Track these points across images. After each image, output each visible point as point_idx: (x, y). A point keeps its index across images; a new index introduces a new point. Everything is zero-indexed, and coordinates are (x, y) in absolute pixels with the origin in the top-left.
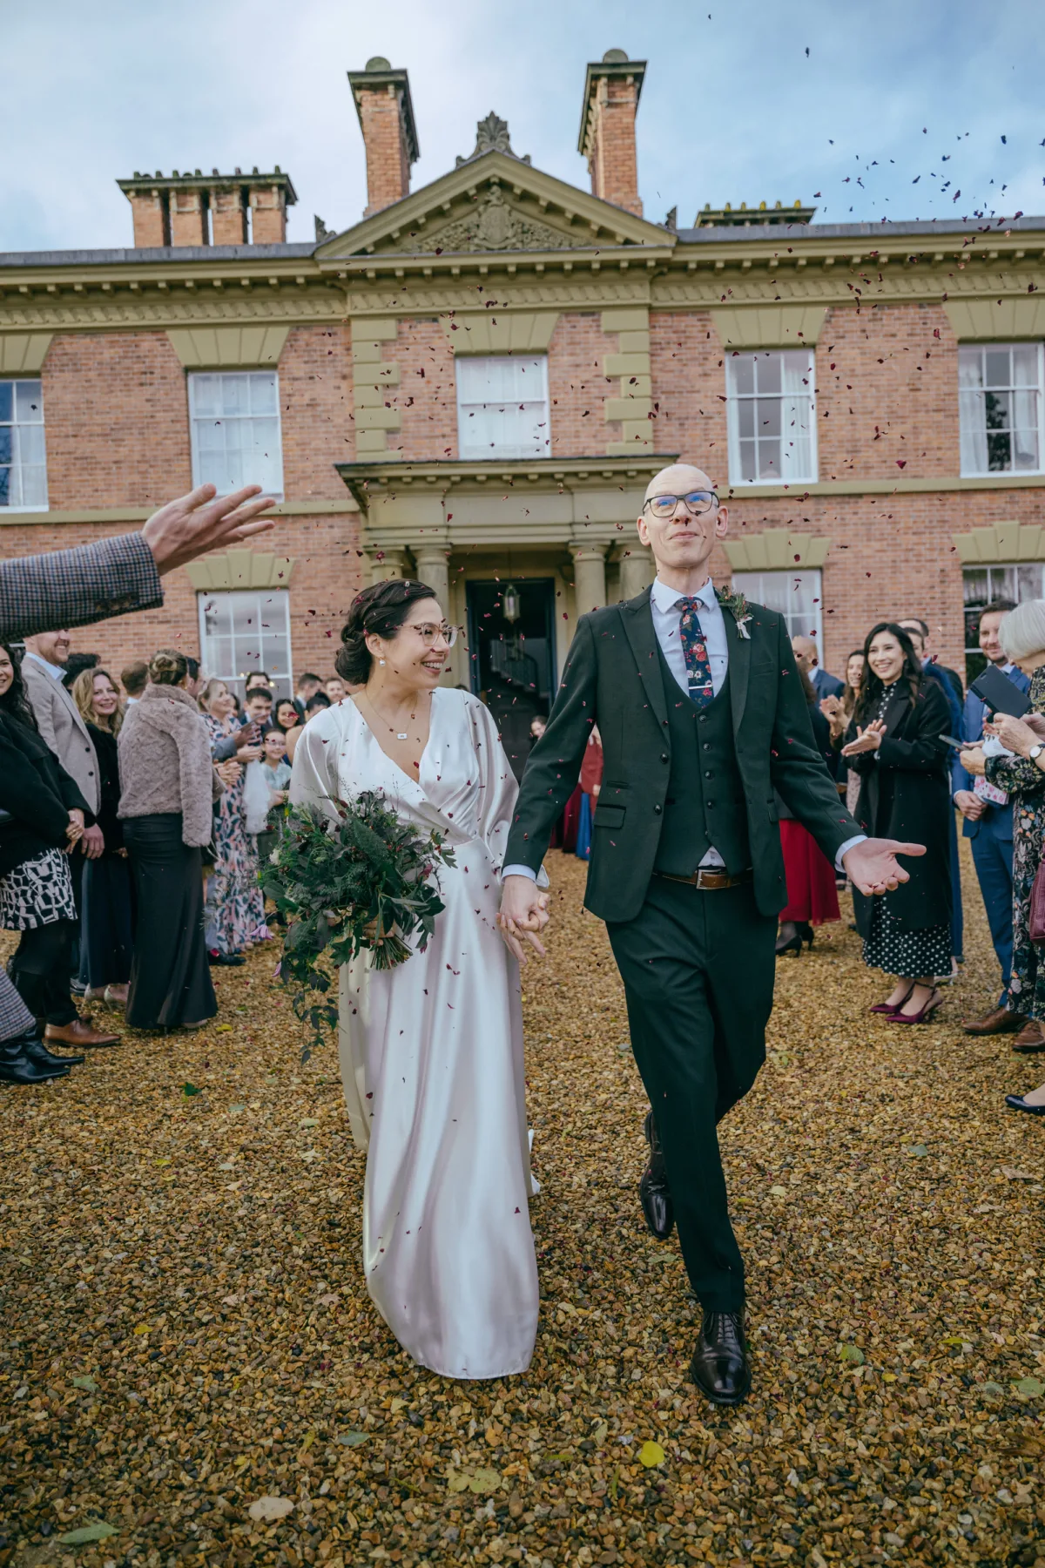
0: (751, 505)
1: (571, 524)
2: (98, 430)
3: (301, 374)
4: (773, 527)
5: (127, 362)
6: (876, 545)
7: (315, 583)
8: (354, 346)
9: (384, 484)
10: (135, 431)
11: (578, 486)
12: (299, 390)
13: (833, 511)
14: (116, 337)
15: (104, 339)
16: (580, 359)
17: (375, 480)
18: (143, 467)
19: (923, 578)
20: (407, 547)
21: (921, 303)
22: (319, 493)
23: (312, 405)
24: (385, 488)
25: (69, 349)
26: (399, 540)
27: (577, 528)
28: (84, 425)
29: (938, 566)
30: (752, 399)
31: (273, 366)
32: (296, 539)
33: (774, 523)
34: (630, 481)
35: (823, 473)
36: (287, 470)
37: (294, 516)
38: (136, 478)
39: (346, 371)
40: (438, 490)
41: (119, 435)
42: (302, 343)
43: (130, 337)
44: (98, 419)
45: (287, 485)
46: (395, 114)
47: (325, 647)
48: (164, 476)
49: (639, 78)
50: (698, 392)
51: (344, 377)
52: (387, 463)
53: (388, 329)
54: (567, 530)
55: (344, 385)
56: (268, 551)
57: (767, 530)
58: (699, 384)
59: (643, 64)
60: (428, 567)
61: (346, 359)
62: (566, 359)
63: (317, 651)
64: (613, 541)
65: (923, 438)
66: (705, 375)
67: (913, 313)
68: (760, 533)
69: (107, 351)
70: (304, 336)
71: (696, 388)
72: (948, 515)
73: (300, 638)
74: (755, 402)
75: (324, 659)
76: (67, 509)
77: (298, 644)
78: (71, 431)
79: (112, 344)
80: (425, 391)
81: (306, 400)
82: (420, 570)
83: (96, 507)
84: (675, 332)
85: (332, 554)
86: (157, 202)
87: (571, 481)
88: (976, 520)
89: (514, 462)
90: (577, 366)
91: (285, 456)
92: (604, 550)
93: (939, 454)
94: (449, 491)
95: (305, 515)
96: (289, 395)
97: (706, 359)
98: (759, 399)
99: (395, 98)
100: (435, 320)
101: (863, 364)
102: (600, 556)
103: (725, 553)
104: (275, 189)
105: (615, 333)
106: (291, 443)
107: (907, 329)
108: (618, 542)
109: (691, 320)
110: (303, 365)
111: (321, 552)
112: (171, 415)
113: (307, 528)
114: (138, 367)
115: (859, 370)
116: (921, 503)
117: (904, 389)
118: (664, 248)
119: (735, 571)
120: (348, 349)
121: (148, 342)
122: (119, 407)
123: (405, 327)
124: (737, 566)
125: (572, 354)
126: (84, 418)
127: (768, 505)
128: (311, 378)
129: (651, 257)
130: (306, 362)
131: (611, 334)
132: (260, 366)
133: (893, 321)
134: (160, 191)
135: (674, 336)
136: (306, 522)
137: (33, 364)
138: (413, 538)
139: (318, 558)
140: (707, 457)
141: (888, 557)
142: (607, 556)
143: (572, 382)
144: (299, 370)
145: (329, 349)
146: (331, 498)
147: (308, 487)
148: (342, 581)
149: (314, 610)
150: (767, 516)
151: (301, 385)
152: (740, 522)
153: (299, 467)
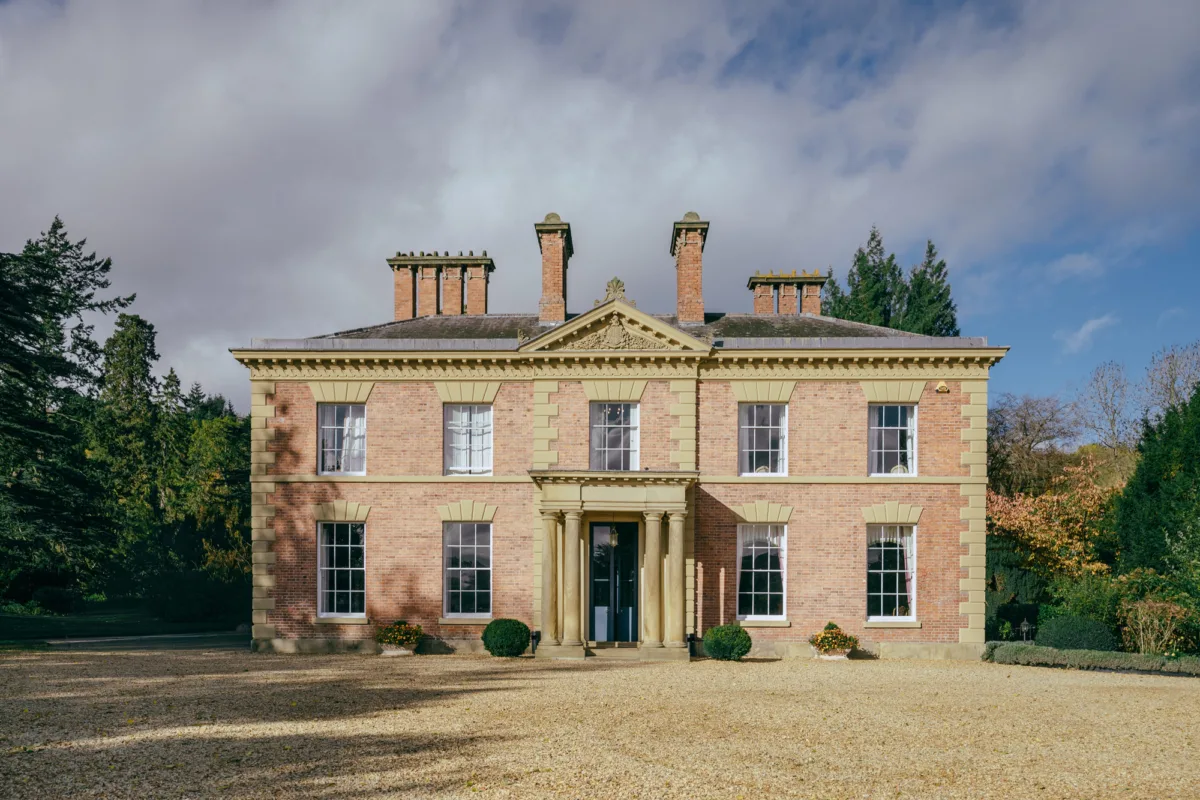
0: (749, 487)
2: (395, 433)
3: (505, 408)
4: (760, 500)
5: (412, 399)
6: (819, 512)
7: (507, 520)
8: (535, 394)
9: (551, 480)
10: (415, 435)
11: (649, 484)
12: (504, 416)
13: (794, 493)
14: (407, 385)
15: (401, 385)
16: (658, 406)
17: (547, 478)
18: (418, 454)
19: (844, 530)
20: (561, 511)
21: (849, 381)
22: (512, 472)
23: (511, 424)
24: (552, 482)
25: (382, 390)
26: (557, 507)
27: (648, 504)
28: (387, 431)
29: (853, 524)
30: (752, 429)
31: (490, 404)
32: (497, 496)
33: (761, 497)
35: (791, 472)
36: (495, 458)
37: (498, 483)
38: (414, 460)
39: (529, 407)
40: (578, 483)
41: (406, 437)
42: (507, 392)
43: (414, 385)
44: (395, 428)
45: (495, 466)
46: (561, 246)
47: (511, 554)
48: (429, 460)
49: (704, 232)
50: (722, 425)
51: (529, 411)
52: (554, 471)
53: (553, 386)
54: (643, 505)
55: (528, 415)
56: (481, 502)
57: (757, 501)
58: (724, 420)
59: (708, 223)
60: (570, 521)
61: (530, 401)
62: (651, 406)
63: (507, 556)
65: (846, 455)
66: (727, 415)
67: (844, 386)
68: (753, 502)
69: (402, 393)
70: (508, 387)
72: (859, 497)
73: (498, 549)
74: (755, 431)
76: (376, 474)
77: (497, 551)
78: (380, 434)
79: (405, 388)
80: (573, 419)
81: (508, 422)
82: (567, 522)
83: (391, 475)
84: (711, 392)
85: (517, 504)
86: (410, 273)
87: (645, 481)
88: (876, 500)
90: (656, 409)
91: (495, 452)
93: (856, 463)
94: (584, 484)
95: (504, 483)
96: (499, 419)
97: (727, 407)
98: (756, 429)
99: (562, 237)
100: (580, 382)
101: (814, 413)
102: (659, 519)
104: (483, 266)
105: (678, 392)
106: (498, 444)
107: (840, 395)
108: (669, 513)
109: (720, 386)
110: (506, 403)
111: (511, 503)
112: (434, 427)
113: (504, 490)
114: (419, 401)
115: (812, 416)
116: (844, 489)
117: (837, 428)
118: (705, 351)
119: (738, 522)
120: (532, 395)
121: (424, 388)
122: (407, 422)
123: (562, 385)
124: (739, 519)
125: (654, 403)
126: (387, 427)
127: (759, 487)
128: (511, 410)
129: (698, 356)
130: (508, 402)
131: (676, 393)
132: (483, 403)
133: (834, 391)
134: (412, 265)
135: (710, 395)
136: (504, 487)
137: (362, 398)
138: (564, 507)
139: (509, 506)
140: (726, 460)
141: (825, 518)
143: (653, 418)
144: (505, 405)
145: (521, 395)
146: (518, 474)
147: (506, 468)
148: (522, 519)
149: (506, 534)
150: (758, 493)
151: (505, 413)
152: (743, 496)
153: (502, 457)
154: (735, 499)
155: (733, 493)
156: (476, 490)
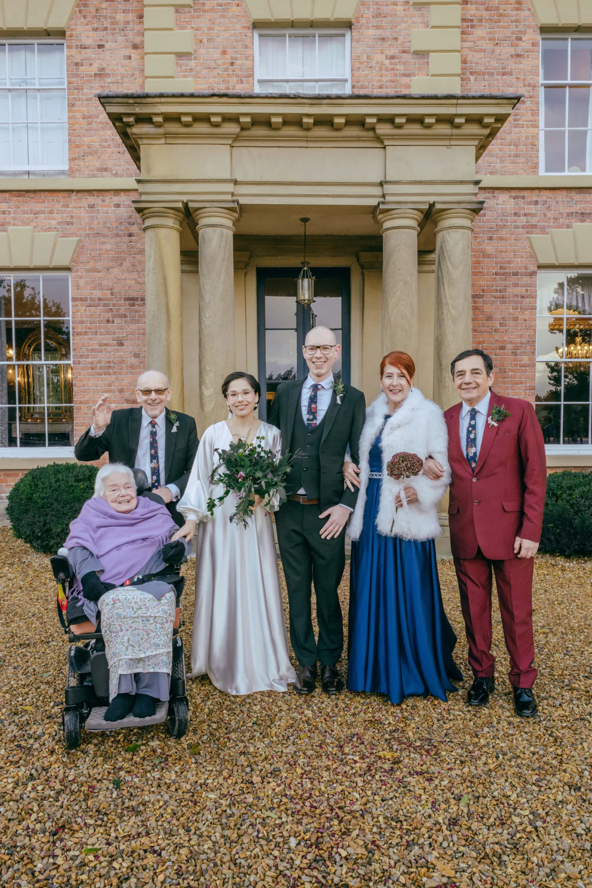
0: (561, 196)
1: (381, 184)
3: (89, 42)
4: (583, 221)
7: (99, 265)
8: (146, 11)
9: (159, 125)
11: (392, 137)
12: (88, 59)
16: (387, 33)
17: (145, 119)
20: (186, 205)
22: (106, 170)
24: (161, 131)
26: (177, 194)
27: (388, 188)
30: (563, 86)
31: (61, 33)
32: (79, 218)
33: (584, 216)
34: (455, 131)
36: (73, 144)
37: (78, 191)
39: (137, 40)
40: (224, 136)
42: (92, 9)
45: (72, 160)
47: (108, 333)
50: (510, 74)
51: (135, 47)
52: (161, 96)
54: (377, 191)
55: (134, 54)
56: (49, 229)
57: (577, 225)
58: (511, 65)
60: (210, 230)
61: (137, 27)
62: (371, 31)
63: (99, 336)
64: (432, 206)
66: (518, 56)
68: (568, 227)
71: (508, 70)
73: (82, 322)
74: (567, 89)
75: (106, 345)
77: (80, 328)
80: (220, 62)
81: (94, 69)
82: (200, 233)
84: (487, 9)
85: (117, 235)
87: (383, 129)
89: (318, 99)
90: (383, 39)
91: (72, 129)
92: (419, 216)
94: (237, 138)
95: (90, 192)
96: (77, 64)
97: (520, 39)
98: (571, 86)
102: (414, 224)
103: (532, 247)
105: (426, 5)
106: (78, 115)
108: (438, 206)
110: (92, 33)
111: (106, 231)
113: (92, 206)
119: (540, 267)
120: (141, 17)
124: (542, 261)
125: (378, 27)
127: (577, 197)
128: (101, 46)
130: (96, 30)
131: (420, 6)
132: (48, 33)
135: (485, 14)
136: (91, 200)
138: (193, 196)
139: (103, 240)
140: (516, 145)
142: (422, 225)
143: (380, 57)
144: (88, 37)
145: (120, 17)
146: (116, 175)
147: (94, 162)
148: (126, 264)
149: (98, 294)
150: (578, 208)
151: (89, 53)
152: (549, 214)
153: (87, 140)
154: (534, 221)
155: (532, 209)
156: (38, 207)
